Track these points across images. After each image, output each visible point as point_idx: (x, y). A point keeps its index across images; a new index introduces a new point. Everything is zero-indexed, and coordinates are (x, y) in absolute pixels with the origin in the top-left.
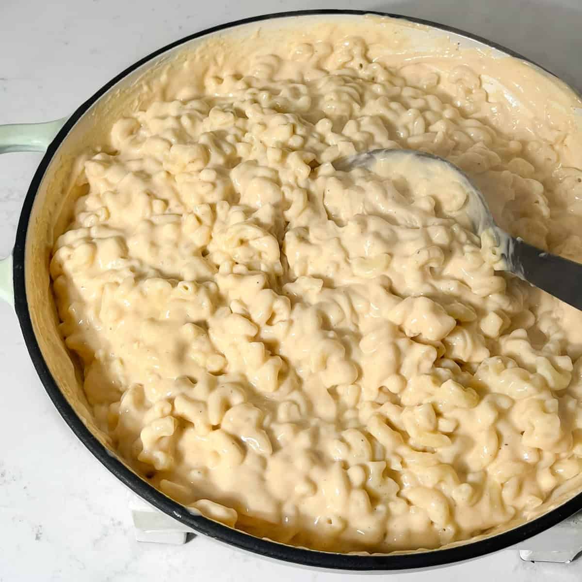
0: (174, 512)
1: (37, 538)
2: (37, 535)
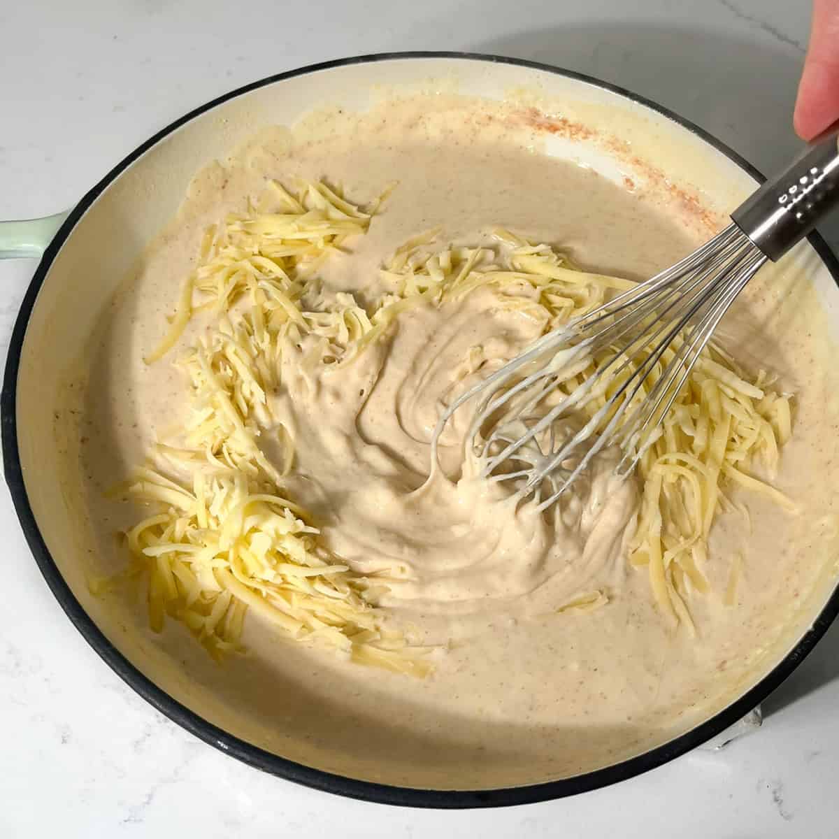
0: (219, 742)
1: (64, 741)
2: (63, 737)
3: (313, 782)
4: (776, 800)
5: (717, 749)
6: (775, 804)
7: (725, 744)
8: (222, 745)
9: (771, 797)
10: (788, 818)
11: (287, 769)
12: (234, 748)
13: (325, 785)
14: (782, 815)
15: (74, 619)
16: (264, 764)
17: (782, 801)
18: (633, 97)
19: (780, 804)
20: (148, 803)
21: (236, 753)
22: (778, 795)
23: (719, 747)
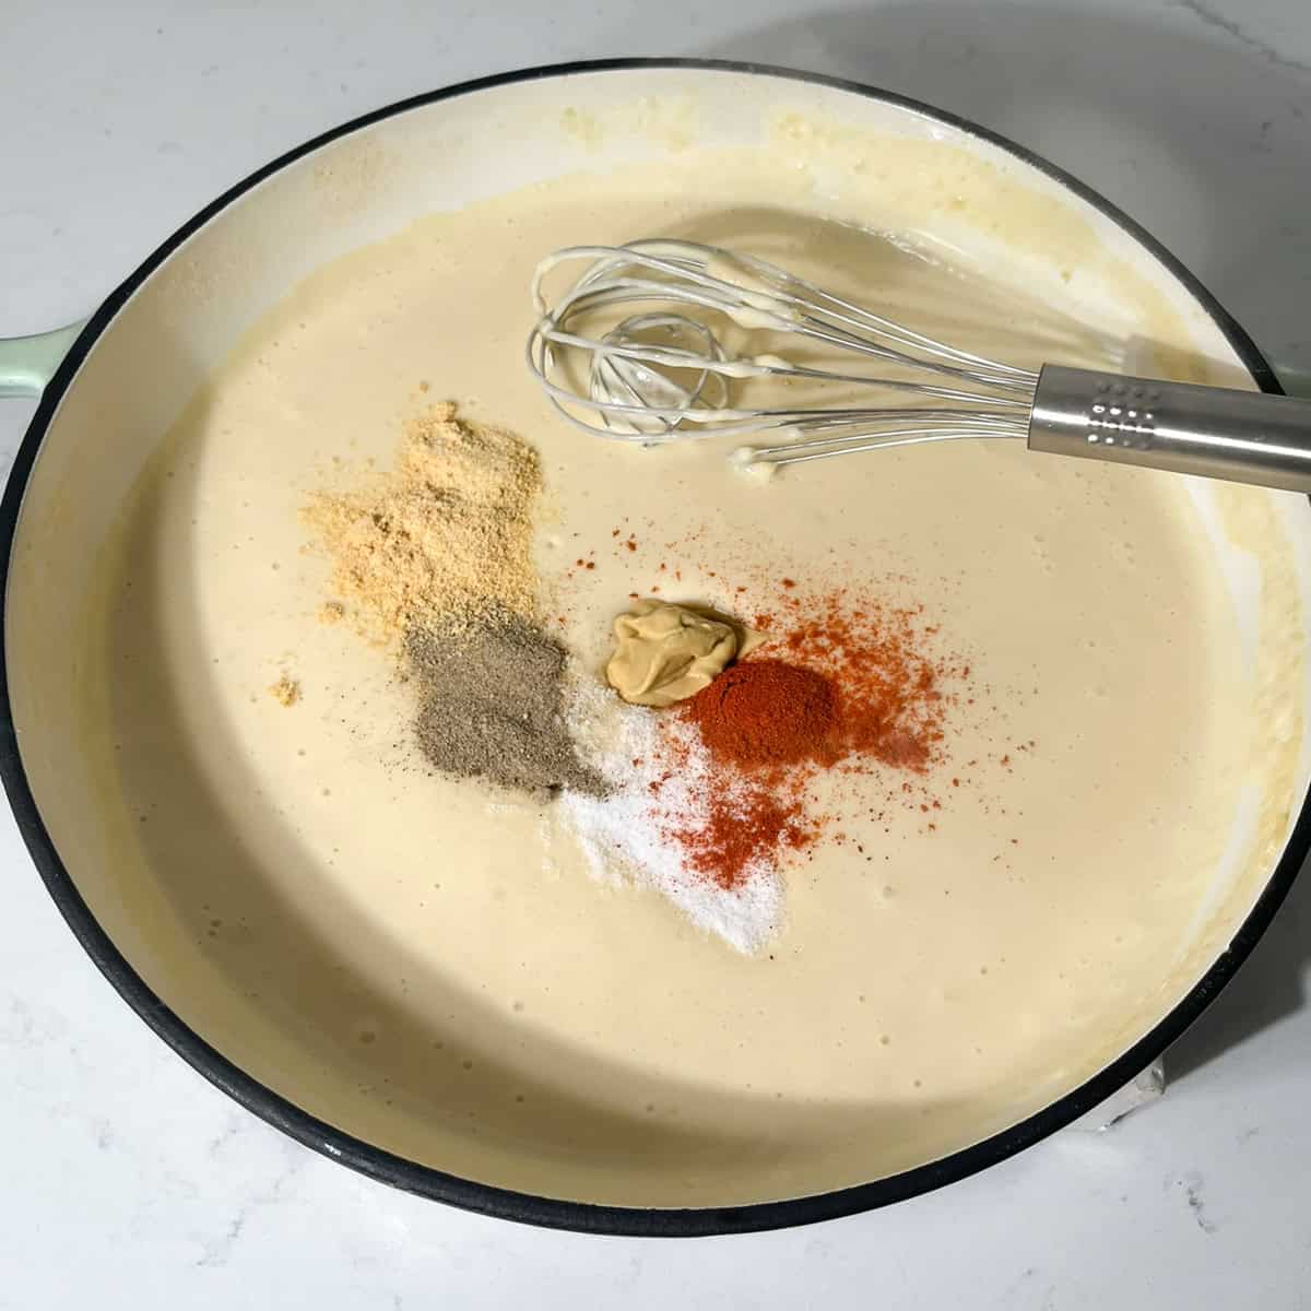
3: (471, 1202)
4: (1193, 1203)
5: (1103, 1128)
6: (1192, 1210)
7: (1115, 1121)
8: (332, 1149)
9: (1187, 1198)
10: (1210, 1230)
11: (432, 1184)
12: (352, 1153)
13: (490, 1206)
14: (1201, 1225)
15: (100, 962)
16: (396, 1177)
17: (1202, 1204)
18: (969, 127)
19: (1198, 1208)
20: (235, 1235)
21: (354, 1160)
22: (1194, 1196)
23: (1106, 1126)
